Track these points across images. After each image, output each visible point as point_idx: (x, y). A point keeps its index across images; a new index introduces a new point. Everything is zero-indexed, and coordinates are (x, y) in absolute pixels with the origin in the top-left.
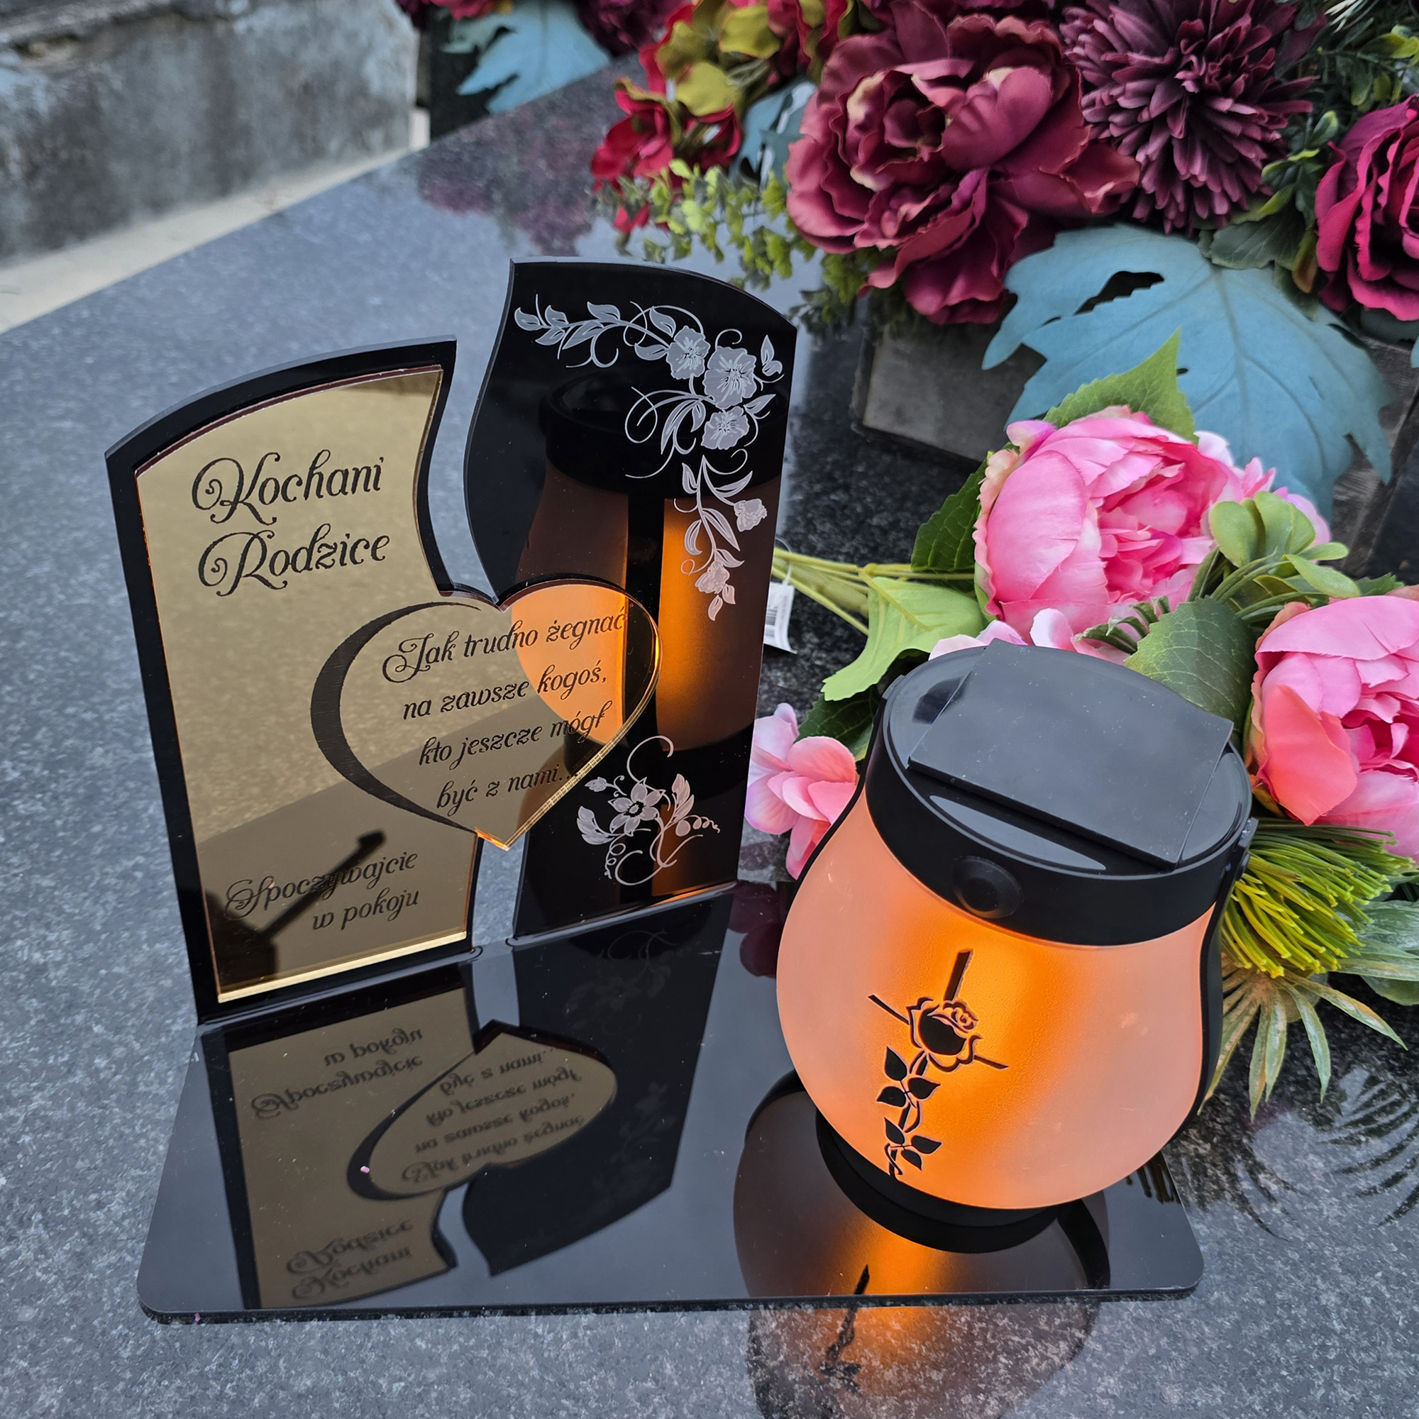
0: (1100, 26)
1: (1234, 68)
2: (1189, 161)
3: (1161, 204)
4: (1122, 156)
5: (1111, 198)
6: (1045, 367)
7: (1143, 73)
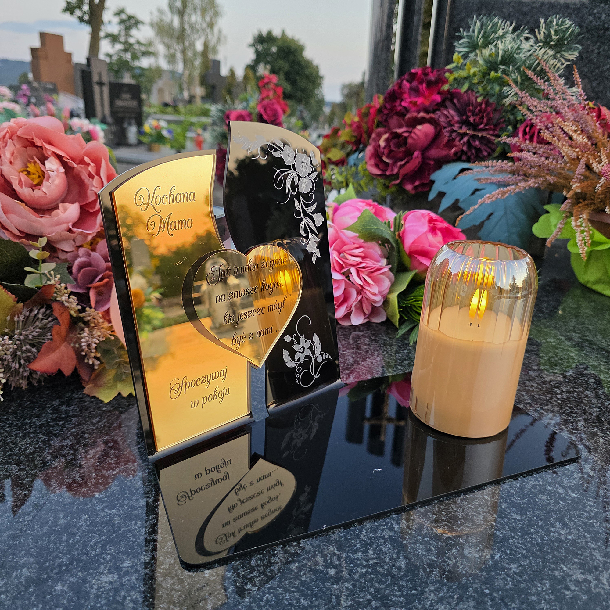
0: (445, 112)
1: (482, 117)
2: (475, 142)
3: (469, 154)
4: (457, 143)
5: (456, 153)
6: (446, 196)
7: (458, 122)
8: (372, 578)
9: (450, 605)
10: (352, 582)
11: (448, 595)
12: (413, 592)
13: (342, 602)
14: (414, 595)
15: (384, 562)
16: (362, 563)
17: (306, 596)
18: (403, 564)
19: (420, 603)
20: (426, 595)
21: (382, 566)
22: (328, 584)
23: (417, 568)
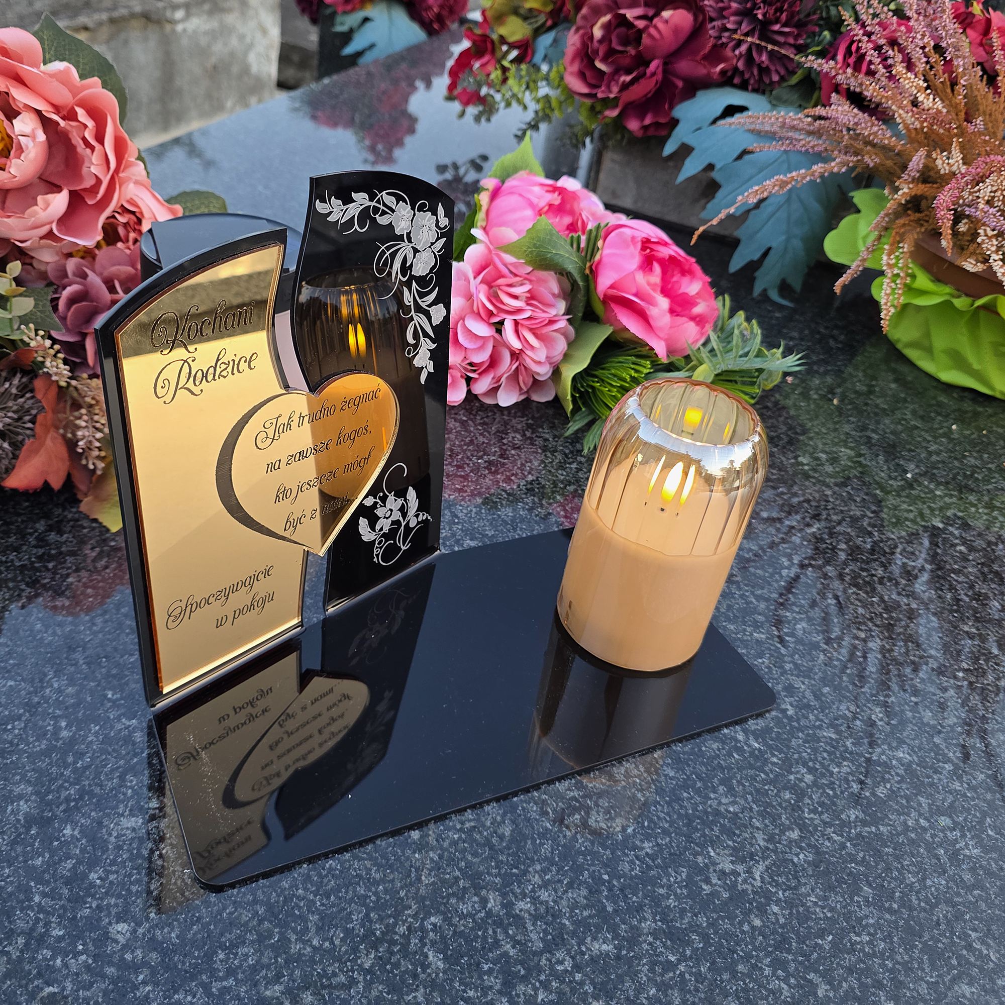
1: (780, 10)
3: (747, 76)
4: (728, 52)
5: (723, 72)
6: (694, 154)
7: (737, 13)
8: (465, 848)
9: (556, 892)
10: (439, 852)
11: (556, 878)
12: (514, 870)
13: (423, 878)
14: (514, 874)
15: (483, 826)
16: (454, 826)
17: (379, 866)
18: (507, 830)
19: (519, 887)
20: (529, 876)
21: (480, 832)
22: (408, 852)
23: (525, 838)
